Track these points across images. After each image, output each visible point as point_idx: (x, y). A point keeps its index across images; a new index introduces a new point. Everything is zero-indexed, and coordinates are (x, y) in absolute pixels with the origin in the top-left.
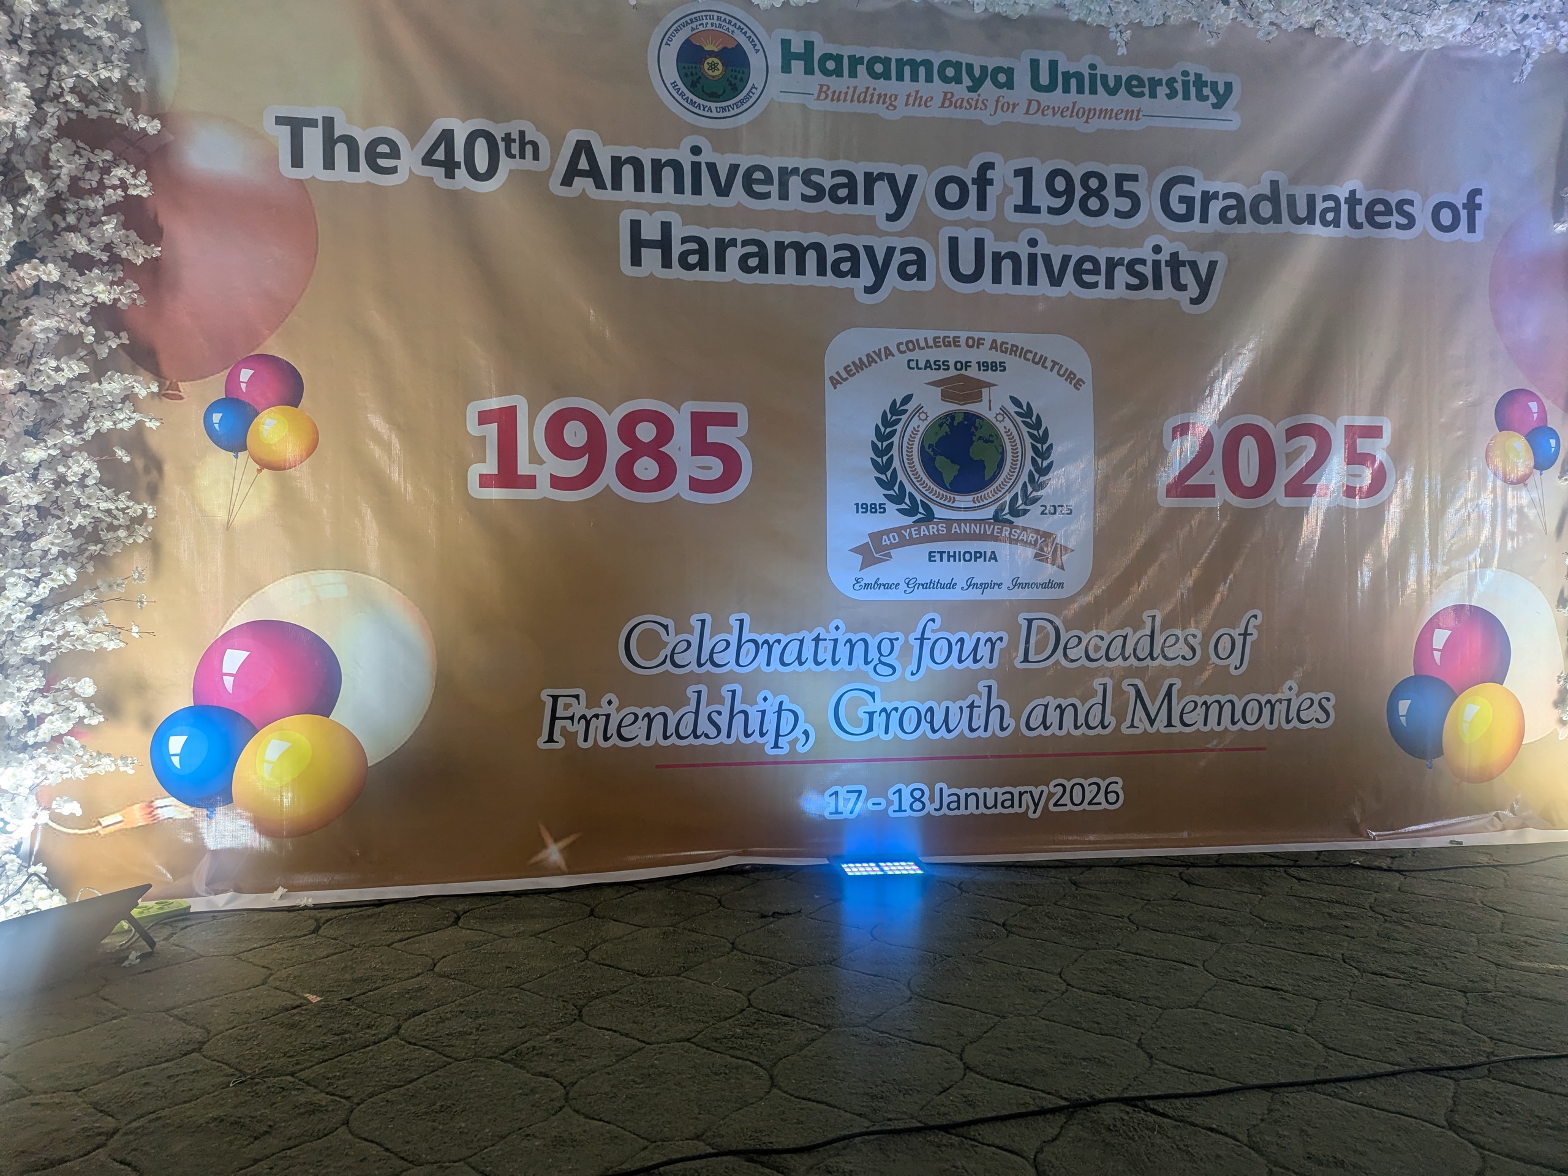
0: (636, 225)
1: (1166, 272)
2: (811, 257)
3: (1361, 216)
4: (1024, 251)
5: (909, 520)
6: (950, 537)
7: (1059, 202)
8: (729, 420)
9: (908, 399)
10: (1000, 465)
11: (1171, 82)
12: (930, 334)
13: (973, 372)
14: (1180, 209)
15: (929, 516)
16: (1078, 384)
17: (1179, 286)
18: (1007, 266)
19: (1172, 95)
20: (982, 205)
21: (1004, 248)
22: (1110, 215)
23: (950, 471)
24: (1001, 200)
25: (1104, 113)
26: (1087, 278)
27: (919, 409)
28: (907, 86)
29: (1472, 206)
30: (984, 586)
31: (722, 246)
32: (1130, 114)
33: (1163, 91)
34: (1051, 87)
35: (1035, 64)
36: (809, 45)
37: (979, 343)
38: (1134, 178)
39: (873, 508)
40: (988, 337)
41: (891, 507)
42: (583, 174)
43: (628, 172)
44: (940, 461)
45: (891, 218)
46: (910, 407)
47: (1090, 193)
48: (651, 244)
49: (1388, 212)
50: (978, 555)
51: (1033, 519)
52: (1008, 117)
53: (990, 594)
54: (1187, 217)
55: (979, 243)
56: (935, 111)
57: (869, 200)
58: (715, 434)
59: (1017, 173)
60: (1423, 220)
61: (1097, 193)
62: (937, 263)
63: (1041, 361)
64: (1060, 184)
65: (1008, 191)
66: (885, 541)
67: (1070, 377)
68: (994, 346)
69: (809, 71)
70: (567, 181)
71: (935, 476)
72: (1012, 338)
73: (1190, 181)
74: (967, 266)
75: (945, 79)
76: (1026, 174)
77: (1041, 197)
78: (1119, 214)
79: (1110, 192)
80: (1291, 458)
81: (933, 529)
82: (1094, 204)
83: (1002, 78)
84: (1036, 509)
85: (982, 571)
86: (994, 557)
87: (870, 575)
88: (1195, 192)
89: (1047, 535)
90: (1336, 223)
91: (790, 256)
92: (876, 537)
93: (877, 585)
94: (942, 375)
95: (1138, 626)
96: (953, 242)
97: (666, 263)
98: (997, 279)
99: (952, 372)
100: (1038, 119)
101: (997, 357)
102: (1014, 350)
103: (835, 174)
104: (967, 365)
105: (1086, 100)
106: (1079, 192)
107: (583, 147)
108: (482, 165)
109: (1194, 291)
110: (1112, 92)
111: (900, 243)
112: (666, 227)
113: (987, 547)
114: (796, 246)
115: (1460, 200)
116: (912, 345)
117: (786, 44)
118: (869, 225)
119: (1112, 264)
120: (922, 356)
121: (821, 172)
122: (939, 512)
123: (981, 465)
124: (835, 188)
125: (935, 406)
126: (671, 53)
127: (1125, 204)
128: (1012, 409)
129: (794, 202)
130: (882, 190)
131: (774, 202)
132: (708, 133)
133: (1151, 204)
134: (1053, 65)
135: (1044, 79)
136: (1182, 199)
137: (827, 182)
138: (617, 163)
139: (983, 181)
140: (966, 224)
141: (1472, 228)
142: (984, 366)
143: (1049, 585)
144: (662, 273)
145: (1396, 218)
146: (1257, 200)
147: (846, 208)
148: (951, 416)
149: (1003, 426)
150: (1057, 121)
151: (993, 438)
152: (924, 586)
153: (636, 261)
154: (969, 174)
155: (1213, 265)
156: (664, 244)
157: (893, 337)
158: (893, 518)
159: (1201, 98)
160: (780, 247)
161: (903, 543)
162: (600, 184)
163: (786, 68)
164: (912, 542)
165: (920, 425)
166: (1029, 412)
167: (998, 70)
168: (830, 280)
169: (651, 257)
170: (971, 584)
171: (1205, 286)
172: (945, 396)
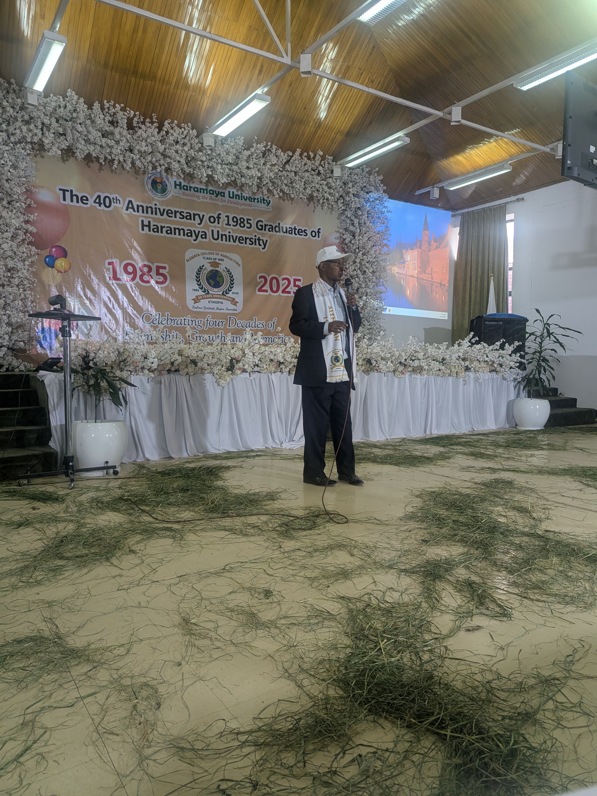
0: (142, 221)
1: (257, 241)
2: (182, 231)
3: (297, 233)
4: (228, 234)
5: (204, 293)
6: (213, 298)
7: (235, 224)
8: (164, 268)
9: (203, 266)
10: (223, 282)
11: (258, 199)
12: (208, 251)
13: (217, 261)
14: (260, 228)
15: (208, 293)
16: (239, 265)
17: (260, 245)
18: (224, 237)
19: (258, 202)
20: (218, 223)
21: (223, 233)
22: (245, 228)
23: (212, 283)
24: (223, 222)
25: (244, 205)
26: (241, 241)
27: (206, 268)
28: (202, 194)
29: (319, 232)
30: (220, 309)
31: (162, 227)
32: (249, 205)
33: (256, 201)
34: (233, 198)
35: (229, 192)
36: (180, 183)
37: (218, 254)
38: (250, 220)
39: (196, 290)
40: (220, 253)
41: (200, 290)
42: (131, 208)
43: (140, 208)
44: (210, 281)
45: (199, 224)
46: (204, 268)
47: (241, 222)
48: (146, 226)
49: (302, 232)
50: (219, 302)
51: (230, 295)
52: (224, 203)
53: (222, 311)
54: (262, 229)
55: (218, 231)
56: (208, 201)
57: (194, 220)
58: (161, 271)
59: (226, 216)
60: (309, 234)
61: (243, 222)
62: (209, 235)
63: (231, 259)
64: (235, 220)
65: (224, 220)
66: (199, 298)
67: (237, 263)
68: (221, 255)
69: (180, 189)
70: (127, 209)
71: (210, 284)
72: (225, 254)
73: (262, 221)
74: (216, 237)
75: (211, 194)
76: (228, 217)
77: (231, 222)
78: (247, 228)
79: (245, 222)
80: (283, 285)
81: (209, 296)
82: (242, 225)
83: (222, 194)
84: (231, 292)
85: (219, 306)
86: (222, 303)
87: (196, 305)
88: (263, 224)
89: (234, 299)
90: (292, 233)
91: (177, 231)
92: (197, 297)
93: (198, 308)
94: (210, 261)
95: (252, 320)
96: (212, 231)
97: (150, 231)
98: (222, 240)
99: (213, 261)
100: (230, 204)
101: (222, 258)
102: (226, 256)
103: (187, 213)
104: (216, 259)
105: (240, 201)
106: (239, 222)
107: (130, 202)
108: (107, 204)
109: (263, 246)
110: (246, 200)
111: (201, 230)
112: (149, 222)
113: (221, 300)
114: (178, 229)
115: (316, 231)
116: (204, 254)
117: (175, 182)
118: (194, 225)
119: (246, 238)
120: (206, 256)
121: (183, 212)
122: (210, 292)
123: (219, 282)
124: (187, 216)
125: (209, 268)
126: (150, 181)
127: (249, 226)
128: (225, 270)
129: (178, 219)
130: (197, 217)
131: (173, 218)
132: (158, 201)
133: (254, 225)
134: (233, 192)
135: (231, 196)
136: (260, 225)
137: (185, 215)
138: (138, 206)
139: (219, 218)
140: (215, 227)
141: (319, 237)
142: (220, 260)
143: (234, 310)
144: (149, 233)
145: (304, 233)
146: (276, 227)
147: (189, 221)
148: (212, 270)
149: (224, 274)
150: (234, 205)
151: (221, 276)
152: (208, 309)
153: (143, 230)
154: (216, 216)
155: (267, 241)
156: (149, 226)
157: (199, 251)
158: (200, 293)
159: (264, 203)
160: (175, 229)
161: (203, 299)
162: (134, 211)
163: (175, 188)
164: (205, 298)
165: (206, 272)
166: (229, 271)
167: (221, 192)
168: (186, 237)
169: (146, 229)
170: (218, 309)
171: (265, 245)
172: (211, 266)
